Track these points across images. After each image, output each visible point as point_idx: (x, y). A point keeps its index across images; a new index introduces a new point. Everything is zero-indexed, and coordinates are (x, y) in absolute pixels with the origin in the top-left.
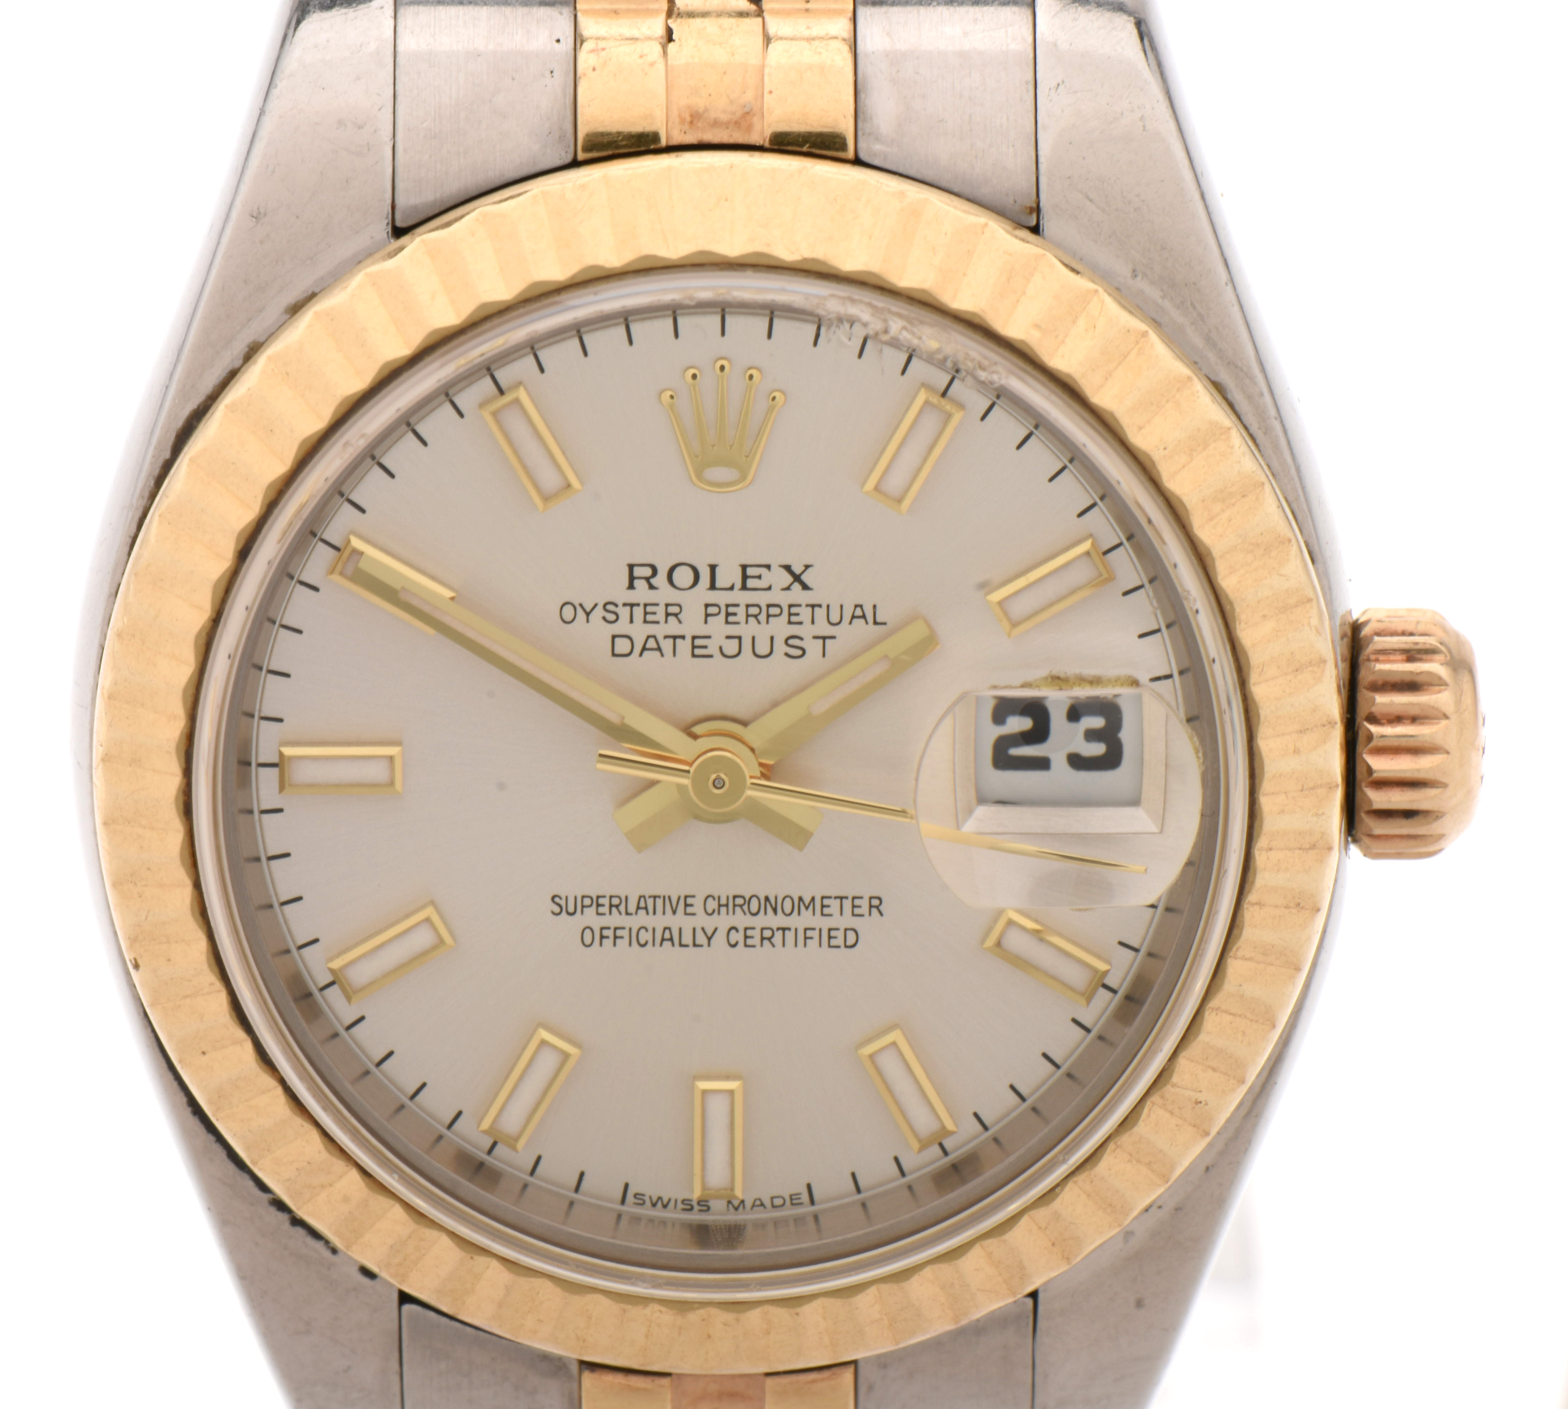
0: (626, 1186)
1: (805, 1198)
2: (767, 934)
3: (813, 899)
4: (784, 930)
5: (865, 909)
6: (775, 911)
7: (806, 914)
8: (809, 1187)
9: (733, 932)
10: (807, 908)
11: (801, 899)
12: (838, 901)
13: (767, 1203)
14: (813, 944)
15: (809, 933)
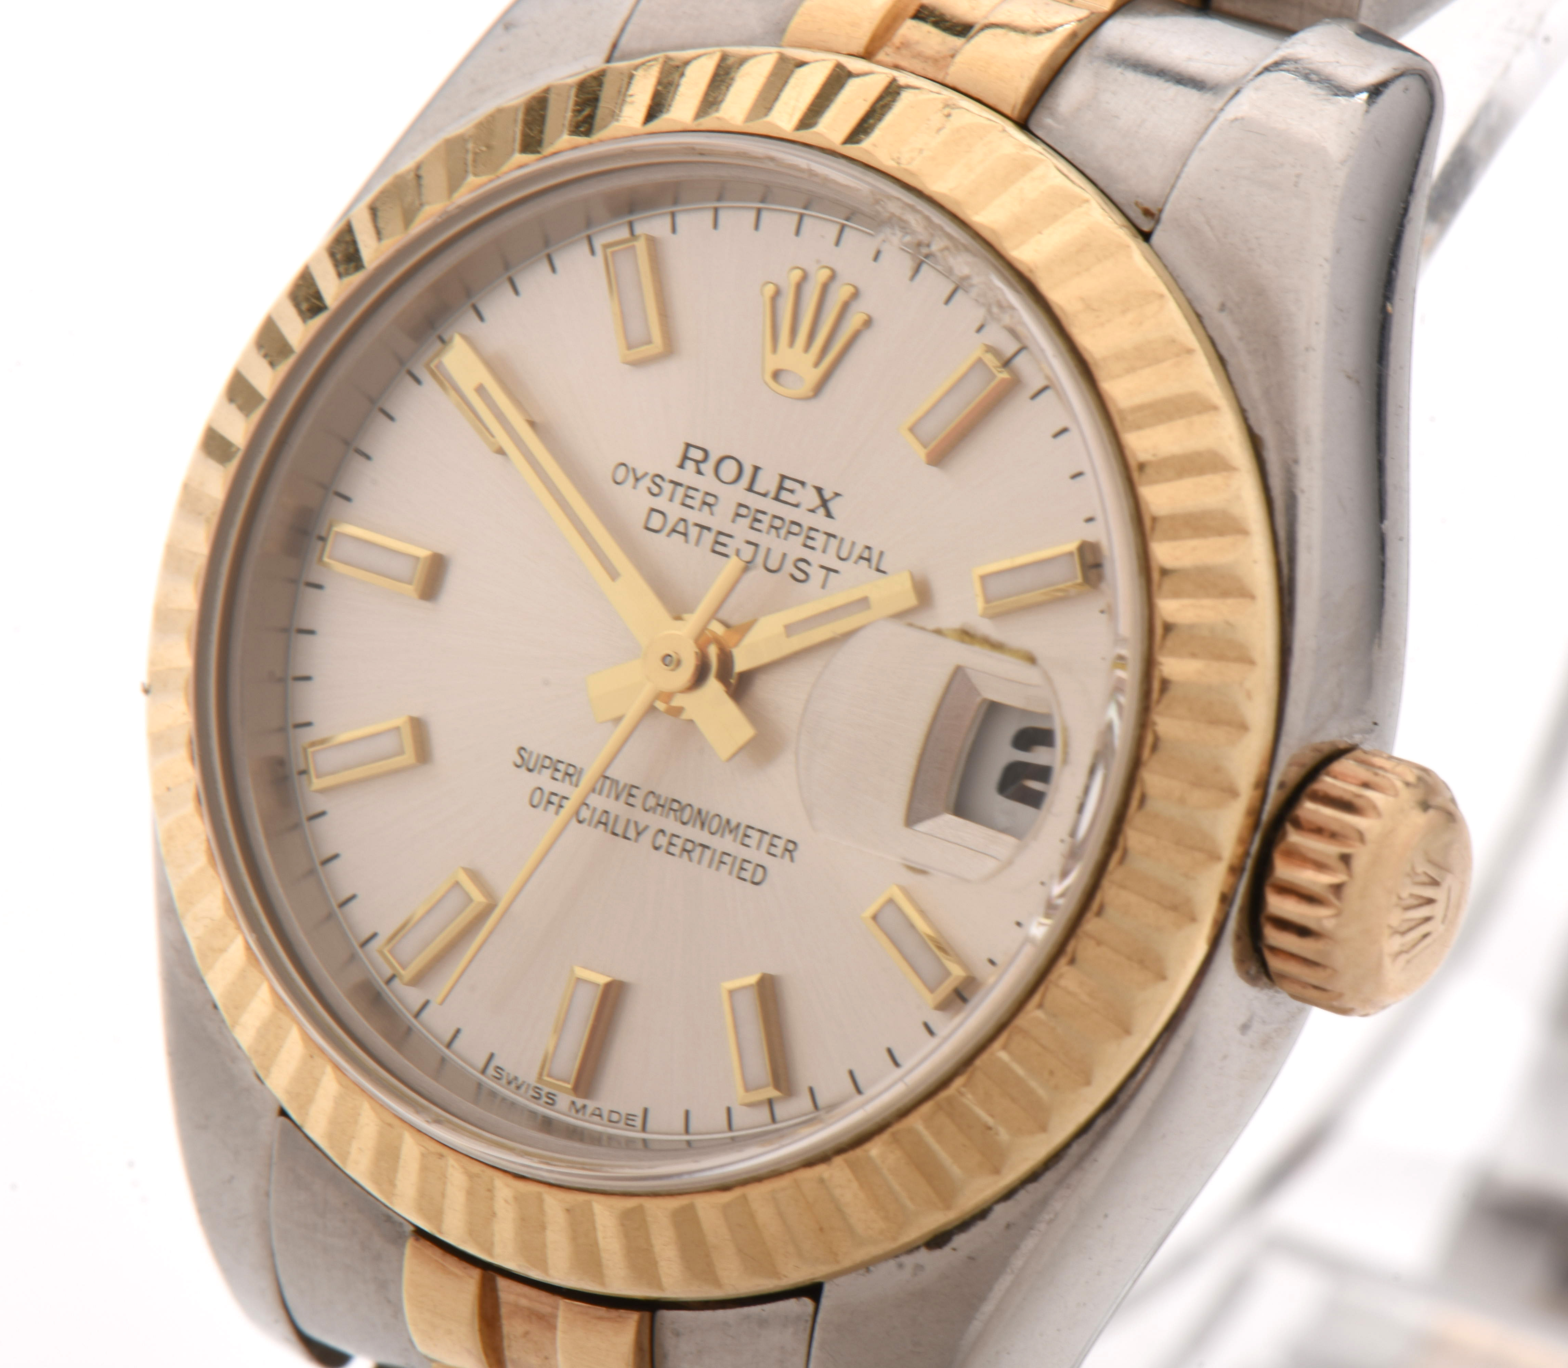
0: (492, 1056)
1: (638, 1123)
2: (689, 846)
3: (738, 826)
4: (705, 847)
5: (778, 851)
6: (703, 824)
7: (729, 837)
8: (646, 1111)
9: (661, 834)
10: (731, 831)
11: (728, 822)
12: (759, 834)
13: (605, 1115)
14: (725, 869)
15: (726, 859)
